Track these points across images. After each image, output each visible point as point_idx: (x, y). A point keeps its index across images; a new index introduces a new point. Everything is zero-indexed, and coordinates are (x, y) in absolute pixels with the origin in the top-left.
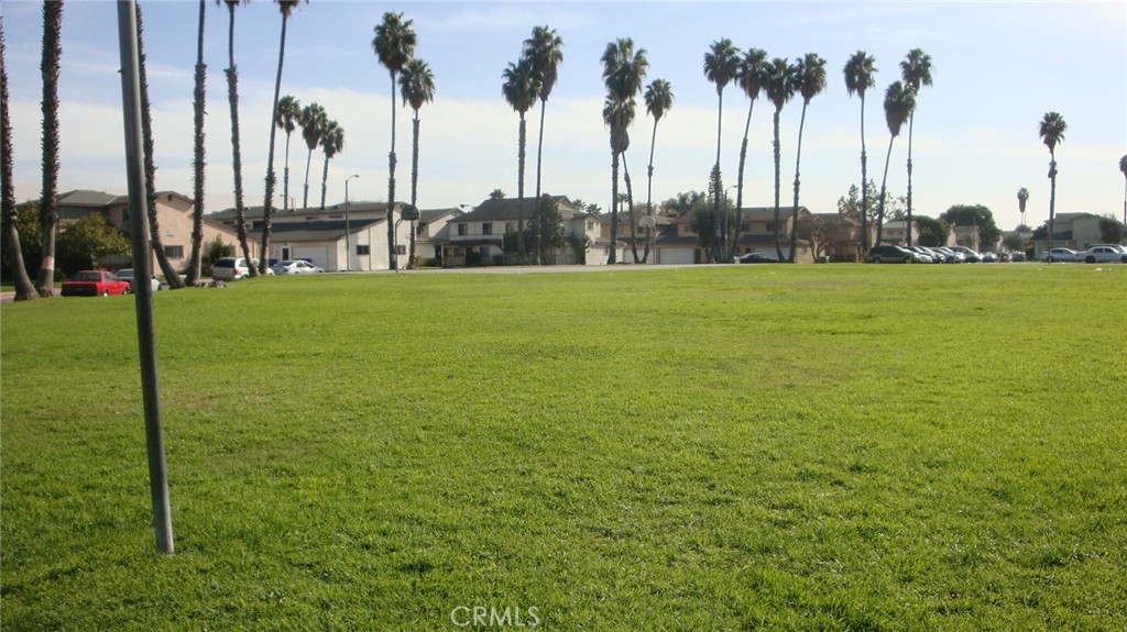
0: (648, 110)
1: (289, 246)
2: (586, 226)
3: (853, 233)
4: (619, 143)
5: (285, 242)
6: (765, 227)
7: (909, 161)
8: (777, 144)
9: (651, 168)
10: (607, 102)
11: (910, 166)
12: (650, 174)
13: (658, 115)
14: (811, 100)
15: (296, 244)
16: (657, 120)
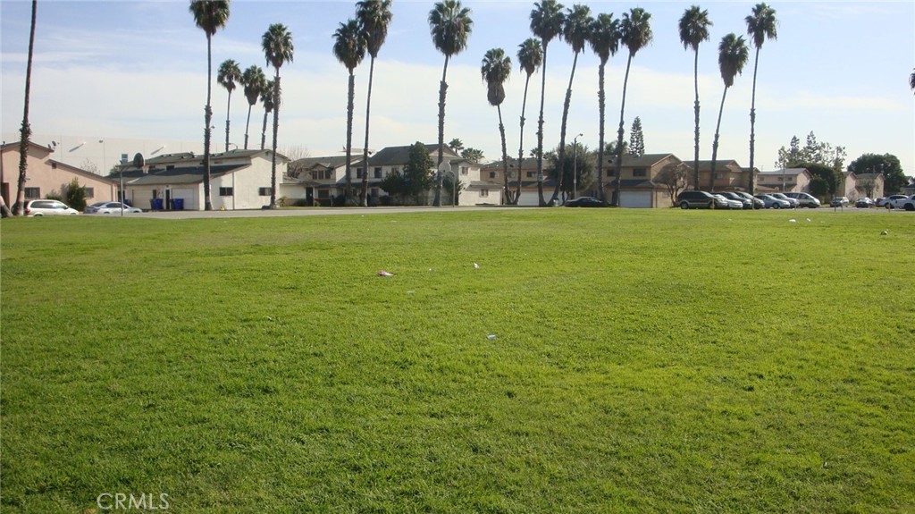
0: (522, 67)
1: (170, 188)
2: (460, 171)
3: (732, 179)
4: (496, 97)
5: (167, 184)
6: (631, 172)
7: (753, 110)
8: (601, 94)
9: (523, 119)
10: (485, 60)
11: (753, 115)
12: (522, 124)
13: (530, 71)
14: (637, 53)
15: (175, 186)
16: (529, 75)
